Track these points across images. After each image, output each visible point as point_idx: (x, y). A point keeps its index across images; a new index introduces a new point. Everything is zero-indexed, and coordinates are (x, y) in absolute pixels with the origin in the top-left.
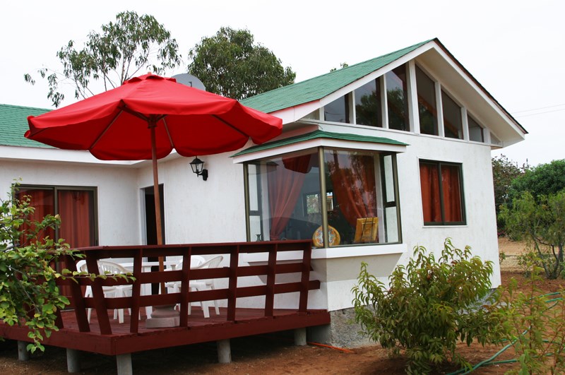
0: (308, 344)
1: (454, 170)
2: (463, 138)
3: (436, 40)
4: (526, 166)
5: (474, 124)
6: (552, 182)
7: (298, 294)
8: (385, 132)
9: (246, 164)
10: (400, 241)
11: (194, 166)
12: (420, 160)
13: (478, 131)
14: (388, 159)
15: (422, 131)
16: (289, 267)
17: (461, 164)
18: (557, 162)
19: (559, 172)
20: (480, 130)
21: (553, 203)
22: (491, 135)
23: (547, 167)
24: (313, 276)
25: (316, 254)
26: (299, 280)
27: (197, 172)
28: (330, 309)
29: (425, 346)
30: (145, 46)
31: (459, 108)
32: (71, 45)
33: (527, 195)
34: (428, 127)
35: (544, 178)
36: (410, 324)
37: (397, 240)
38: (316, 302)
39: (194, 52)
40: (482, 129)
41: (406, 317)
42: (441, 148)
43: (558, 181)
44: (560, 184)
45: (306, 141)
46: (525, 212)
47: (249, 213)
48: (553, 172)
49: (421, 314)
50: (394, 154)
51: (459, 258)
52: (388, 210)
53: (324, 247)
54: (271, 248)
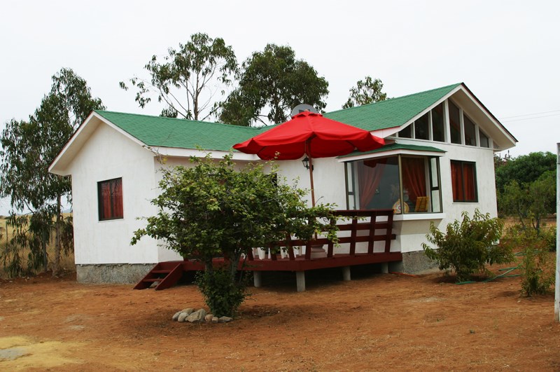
0: (389, 273)
1: (471, 166)
2: (476, 145)
3: (463, 84)
4: (507, 156)
5: (483, 136)
6: (530, 171)
7: (384, 242)
8: (431, 143)
9: (346, 163)
10: (441, 211)
11: (305, 162)
12: (451, 160)
13: (485, 141)
14: (434, 160)
15: (452, 142)
16: (382, 225)
17: (475, 162)
18: (534, 154)
19: (536, 162)
20: (486, 140)
21: (533, 189)
22: (494, 143)
23: (526, 158)
24: (394, 231)
25: (396, 218)
26: (385, 233)
27: (307, 167)
28: (402, 252)
29: (469, 265)
30: (212, 61)
31: (474, 125)
32: (154, 59)
33: (514, 183)
34: (456, 139)
35: (523, 167)
36: (461, 253)
37: (439, 211)
38: (394, 248)
39: (246, 64)
40: (488, 139)
41: (458, 250)
42: (463, 152)
43: (535, 171)
44: (536, 173)
45: (390, 150)
46: (513, 194)
47: (348, 193)
48: (530, 163)
49: (468, 247)
50: (438, 158)
51: (483, 219)
52: (433, 192)
53: (401, 214)
54: (373, 214)
